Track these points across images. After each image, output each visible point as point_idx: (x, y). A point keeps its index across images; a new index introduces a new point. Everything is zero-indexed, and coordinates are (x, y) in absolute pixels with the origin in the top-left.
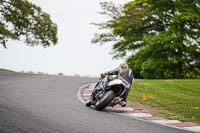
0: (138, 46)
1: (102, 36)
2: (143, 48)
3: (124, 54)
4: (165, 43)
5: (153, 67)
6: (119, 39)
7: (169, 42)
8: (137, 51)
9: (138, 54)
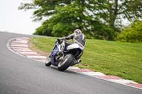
0: (51, 13)
1: (26, 5)
2: (55, 15)
3: (41, 19)
4: (70, 12)
5: (61, 29)
6: (38, 8)
7: (73, 12)
8: (50, 17)
9: (51, 19)
